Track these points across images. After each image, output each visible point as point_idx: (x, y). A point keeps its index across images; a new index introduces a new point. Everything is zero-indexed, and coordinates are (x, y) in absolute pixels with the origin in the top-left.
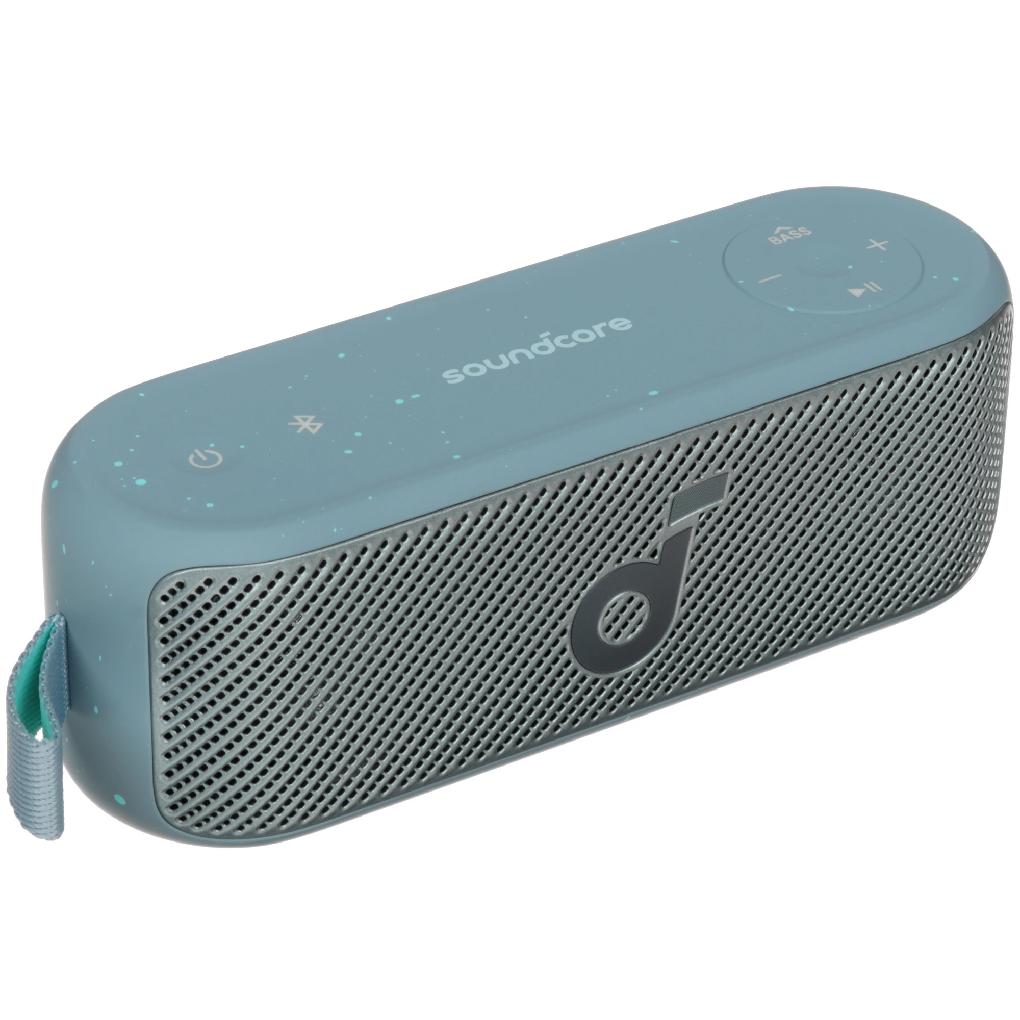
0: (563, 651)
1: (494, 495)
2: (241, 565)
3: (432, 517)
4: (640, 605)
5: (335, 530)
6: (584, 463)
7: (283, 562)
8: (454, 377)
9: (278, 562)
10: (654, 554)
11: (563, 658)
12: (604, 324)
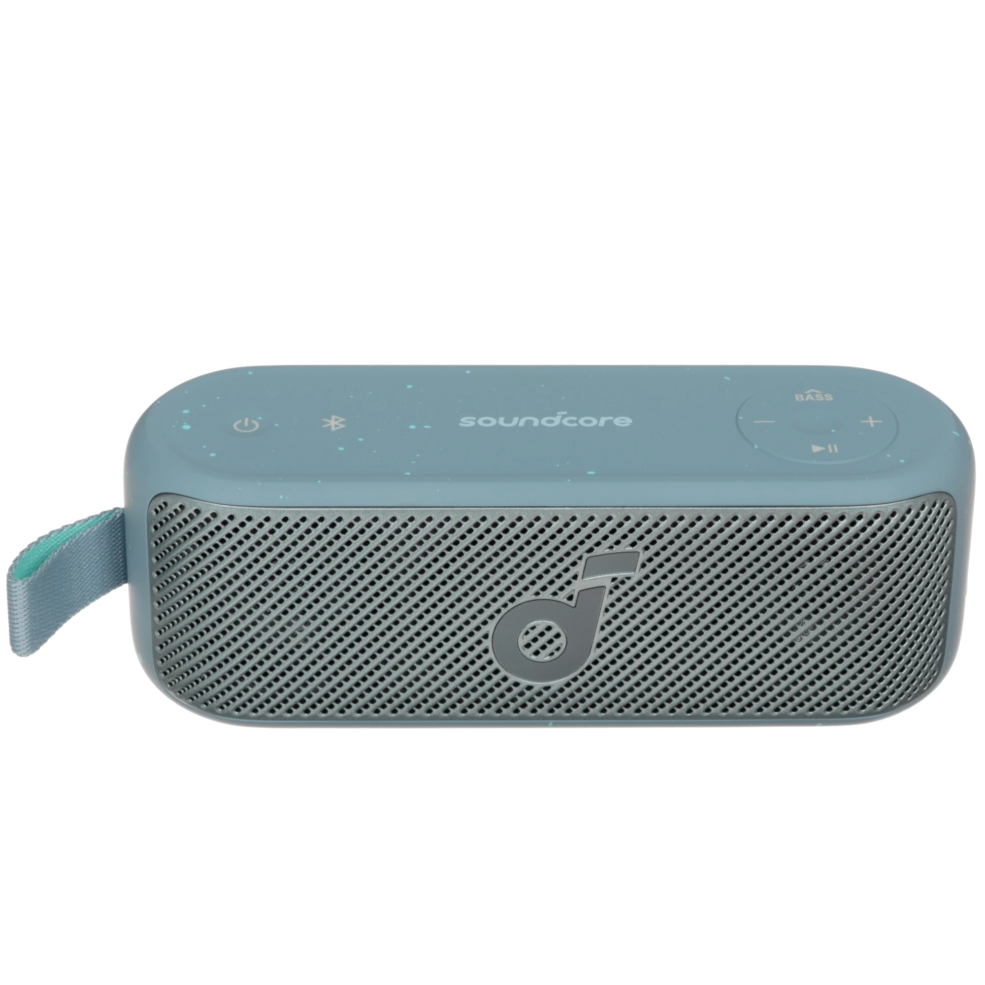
0: (486, 651)
1: (421, 509)
2: (204, 501)
3: (364, 510)
4: (558, 636)
5: (281, 497)
6: (504, 507)
7: (234, 508)
8: (467, 422)
9: (230, 506)
10: (570, 598)
11: (486, 658)
12: (611, 418)
